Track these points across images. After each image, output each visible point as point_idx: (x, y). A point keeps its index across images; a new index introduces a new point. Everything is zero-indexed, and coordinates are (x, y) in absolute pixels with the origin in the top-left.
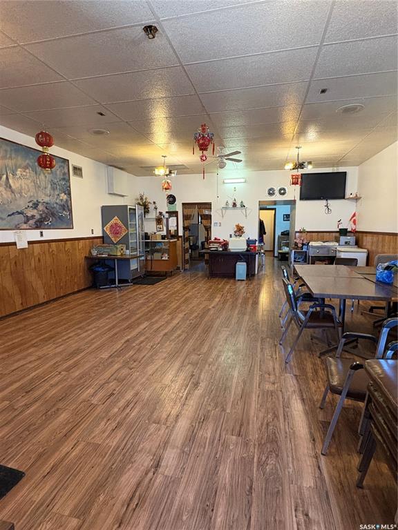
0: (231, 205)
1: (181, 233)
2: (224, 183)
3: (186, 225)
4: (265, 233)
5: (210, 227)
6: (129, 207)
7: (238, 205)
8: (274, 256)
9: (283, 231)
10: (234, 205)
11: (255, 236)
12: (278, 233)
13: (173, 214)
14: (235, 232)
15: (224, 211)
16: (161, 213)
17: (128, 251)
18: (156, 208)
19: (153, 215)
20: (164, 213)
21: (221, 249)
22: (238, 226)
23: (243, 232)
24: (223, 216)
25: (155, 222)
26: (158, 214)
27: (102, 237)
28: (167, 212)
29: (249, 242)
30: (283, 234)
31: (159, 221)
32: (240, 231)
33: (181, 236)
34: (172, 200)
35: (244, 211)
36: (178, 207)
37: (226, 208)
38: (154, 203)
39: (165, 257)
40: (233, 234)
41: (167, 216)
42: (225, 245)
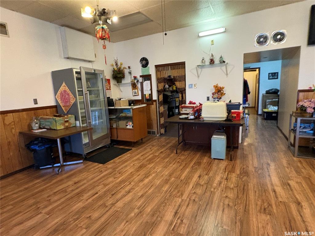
0: (207, 62)
1: (155, 97)
2: (199, 37)
3: (160, 88)
4: (249, 93)
5: (185, 90)
6: (74, 71)
7: (217, 61)
8: (257, 114)
9: (268, 90)
10: (212, 62)
11: (238, 98)
12: (263, 92)
13: (147, 77)
14: (213, 94)
15: (199, 70)
16: (135, 78)
17: (78, 122)
18: (130, 73)
19: (128, 80)
20: (138, 77)
21: (192, 117)
22: (216, 87)
23: (223, 94)
24: (198, 77)
25: (131, 87)
26: (133, 78)
27: (55, 107)
28: (141, 76)
29: (230, 107)
30: (268, 92)
31: (134, 86)
32: (219, 92)
33: (155, 101)
34: (145, 62)
35: (224, 68)
36: (151, 70)
37: (201, 67)
38: (129, 67)
39: (130, 126)
40: (210, 96)
41: (141, 80)
42: (198, 111)
